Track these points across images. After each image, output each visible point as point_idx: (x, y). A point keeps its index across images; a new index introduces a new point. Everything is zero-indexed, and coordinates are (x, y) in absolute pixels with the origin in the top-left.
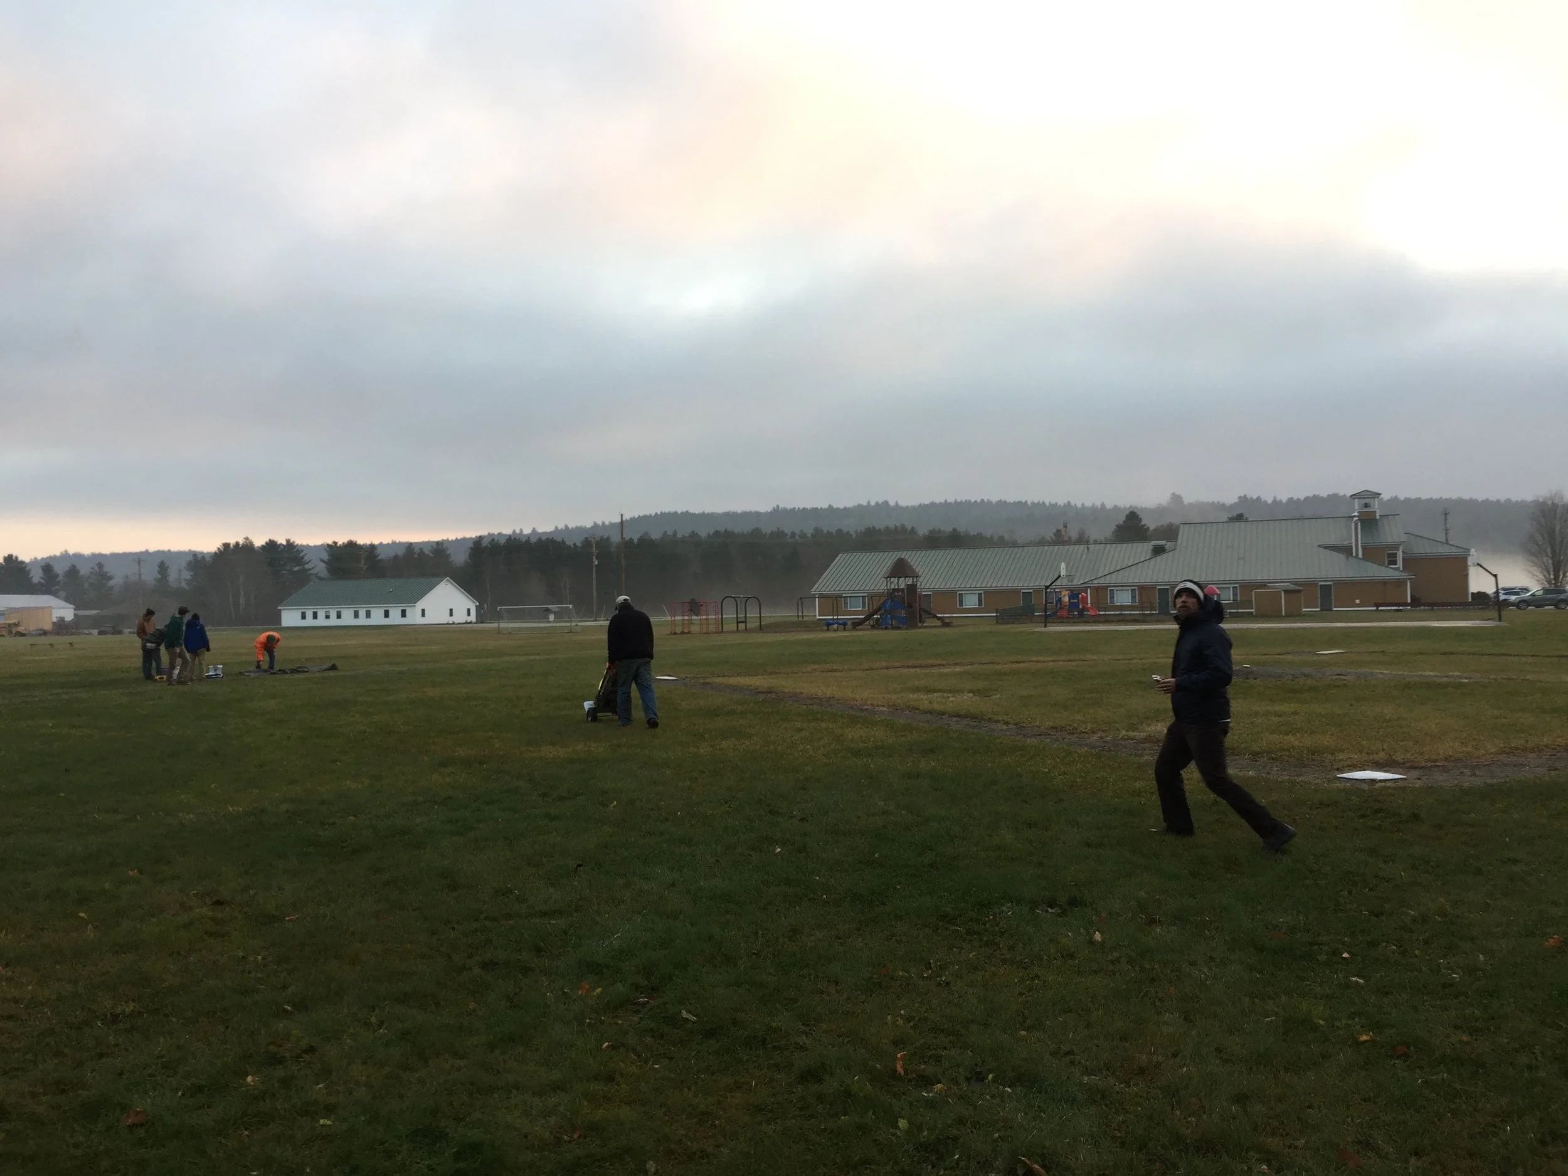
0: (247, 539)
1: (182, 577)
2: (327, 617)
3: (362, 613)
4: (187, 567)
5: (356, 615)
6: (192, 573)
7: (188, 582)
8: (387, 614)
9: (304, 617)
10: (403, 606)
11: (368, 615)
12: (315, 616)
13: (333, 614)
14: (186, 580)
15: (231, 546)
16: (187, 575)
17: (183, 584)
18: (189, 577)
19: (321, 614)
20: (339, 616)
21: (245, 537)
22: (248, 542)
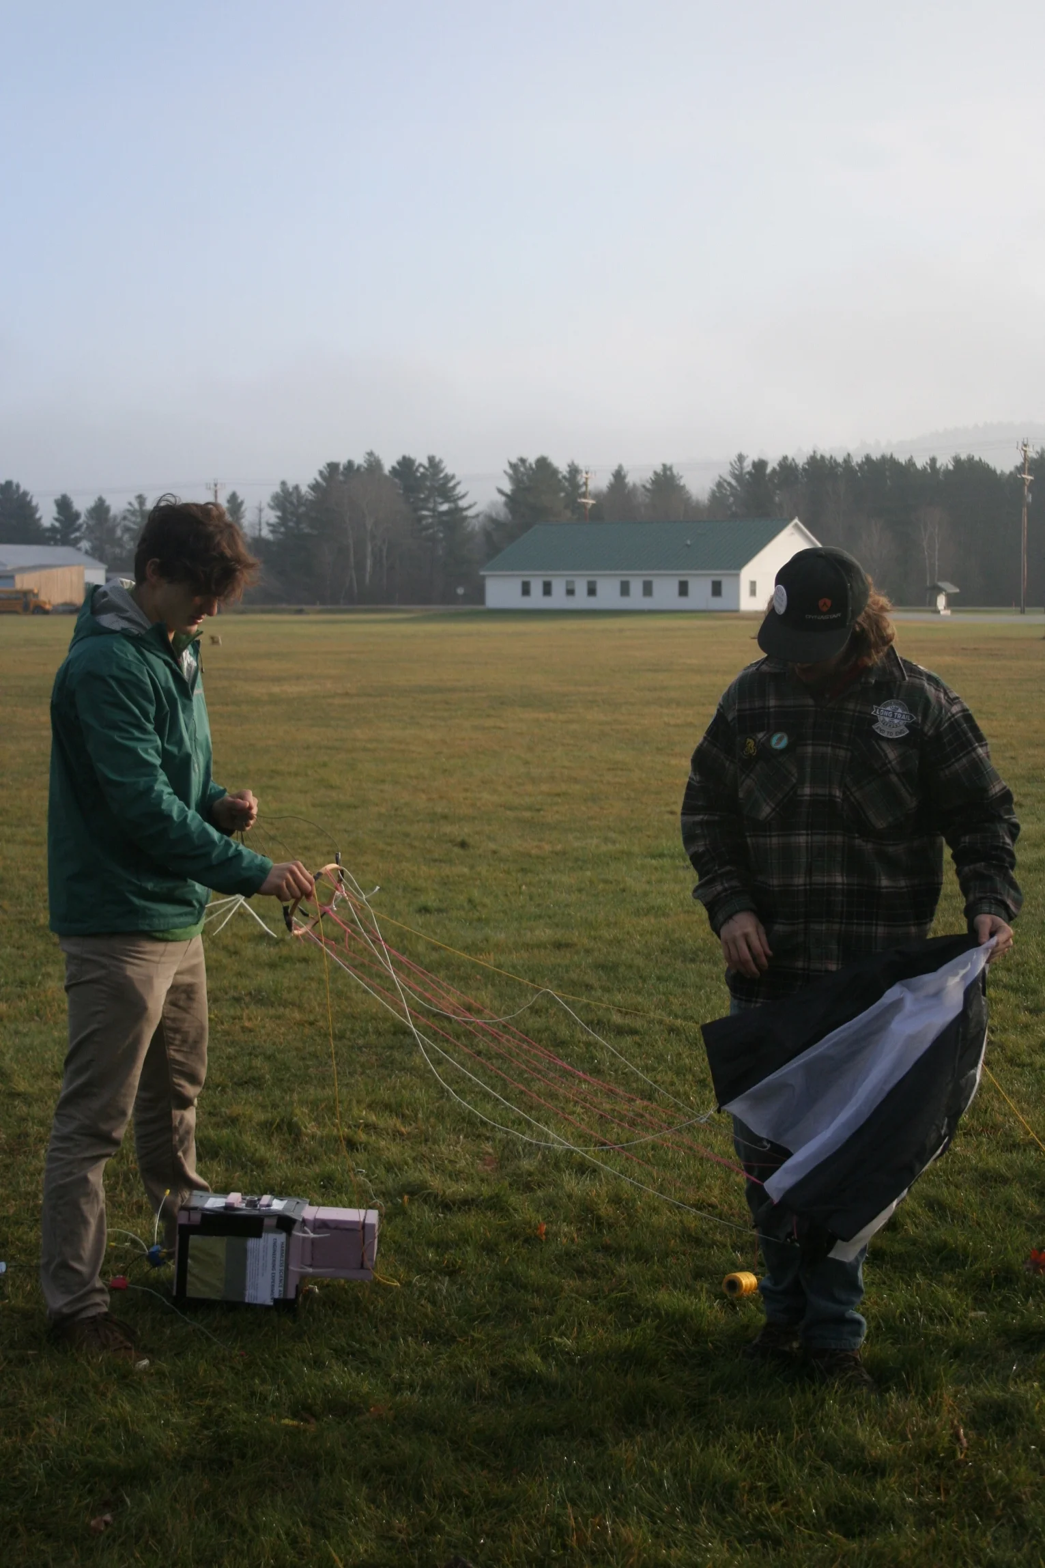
0: (371, 454)
1: (263, 520)
2: (570, 592)
3: (636, 586)
4: (272, 504)
5: (625, 590)
6: (279, 514)
7: (274, 528)
8: (683, 589)
9: (526, 590)
10: (716, 574)
11: (648, 589)
12: (547, 589)
13: (581, 587)
14: (269, 524)
15: (341, 467)
16: (272, 516)
17: (266, 533)
18: (273, 520)
19: (559, 587)
20: (592, 591)
21: (369, 451)
22: (372, 459)
